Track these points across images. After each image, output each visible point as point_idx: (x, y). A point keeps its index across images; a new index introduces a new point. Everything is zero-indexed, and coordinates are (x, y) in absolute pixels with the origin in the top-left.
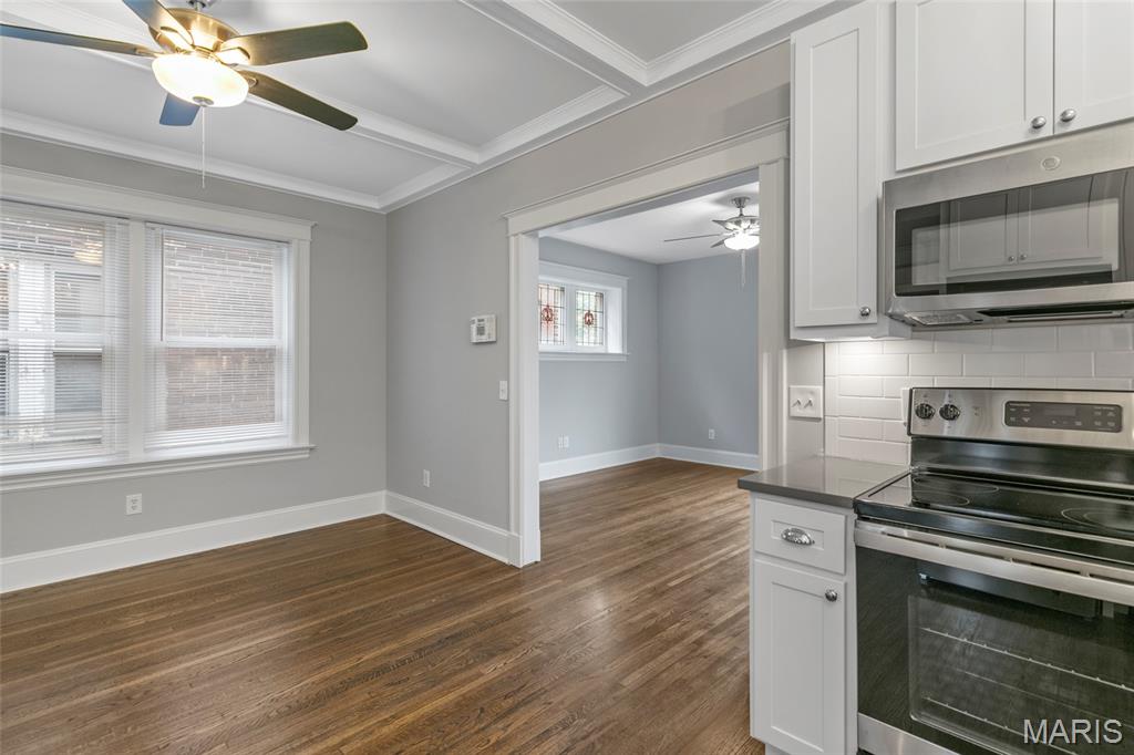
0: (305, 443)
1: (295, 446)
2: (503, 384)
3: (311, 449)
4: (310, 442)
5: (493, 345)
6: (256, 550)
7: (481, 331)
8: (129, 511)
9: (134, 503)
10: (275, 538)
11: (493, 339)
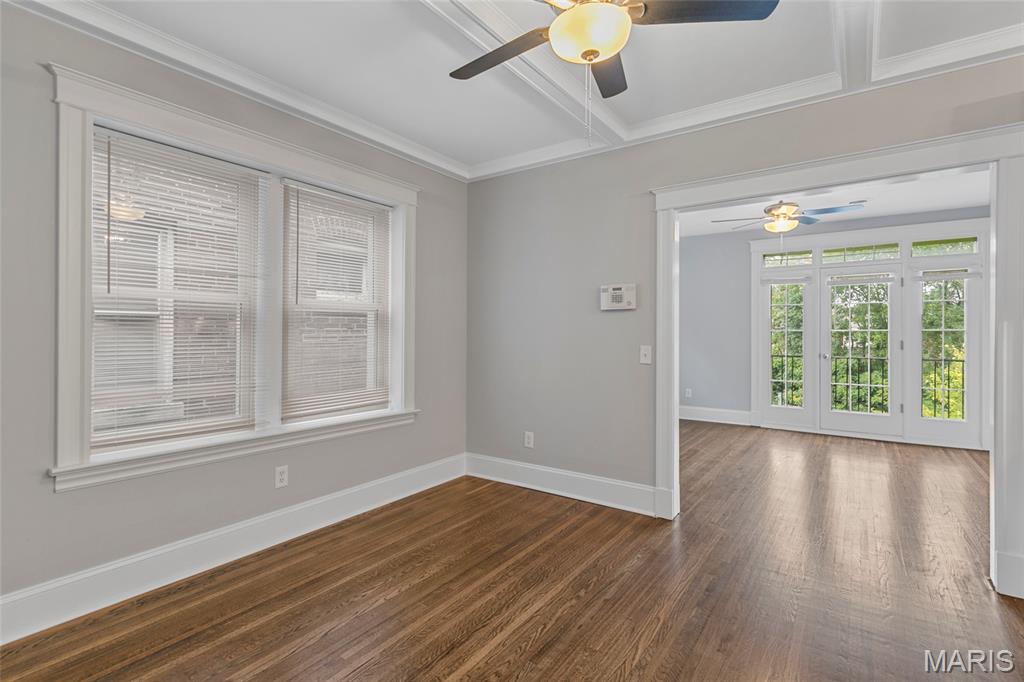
0: (412, 409)
1: (404, 412)
2: (646, 349)
3: (415, 414)
4: (416, 408)
5: (630, 313)
6: (393, 517)
7: (617, 299)
8: (278, 485)
9: (282, 476)
10: (394, 505)
11: (634, 307)
